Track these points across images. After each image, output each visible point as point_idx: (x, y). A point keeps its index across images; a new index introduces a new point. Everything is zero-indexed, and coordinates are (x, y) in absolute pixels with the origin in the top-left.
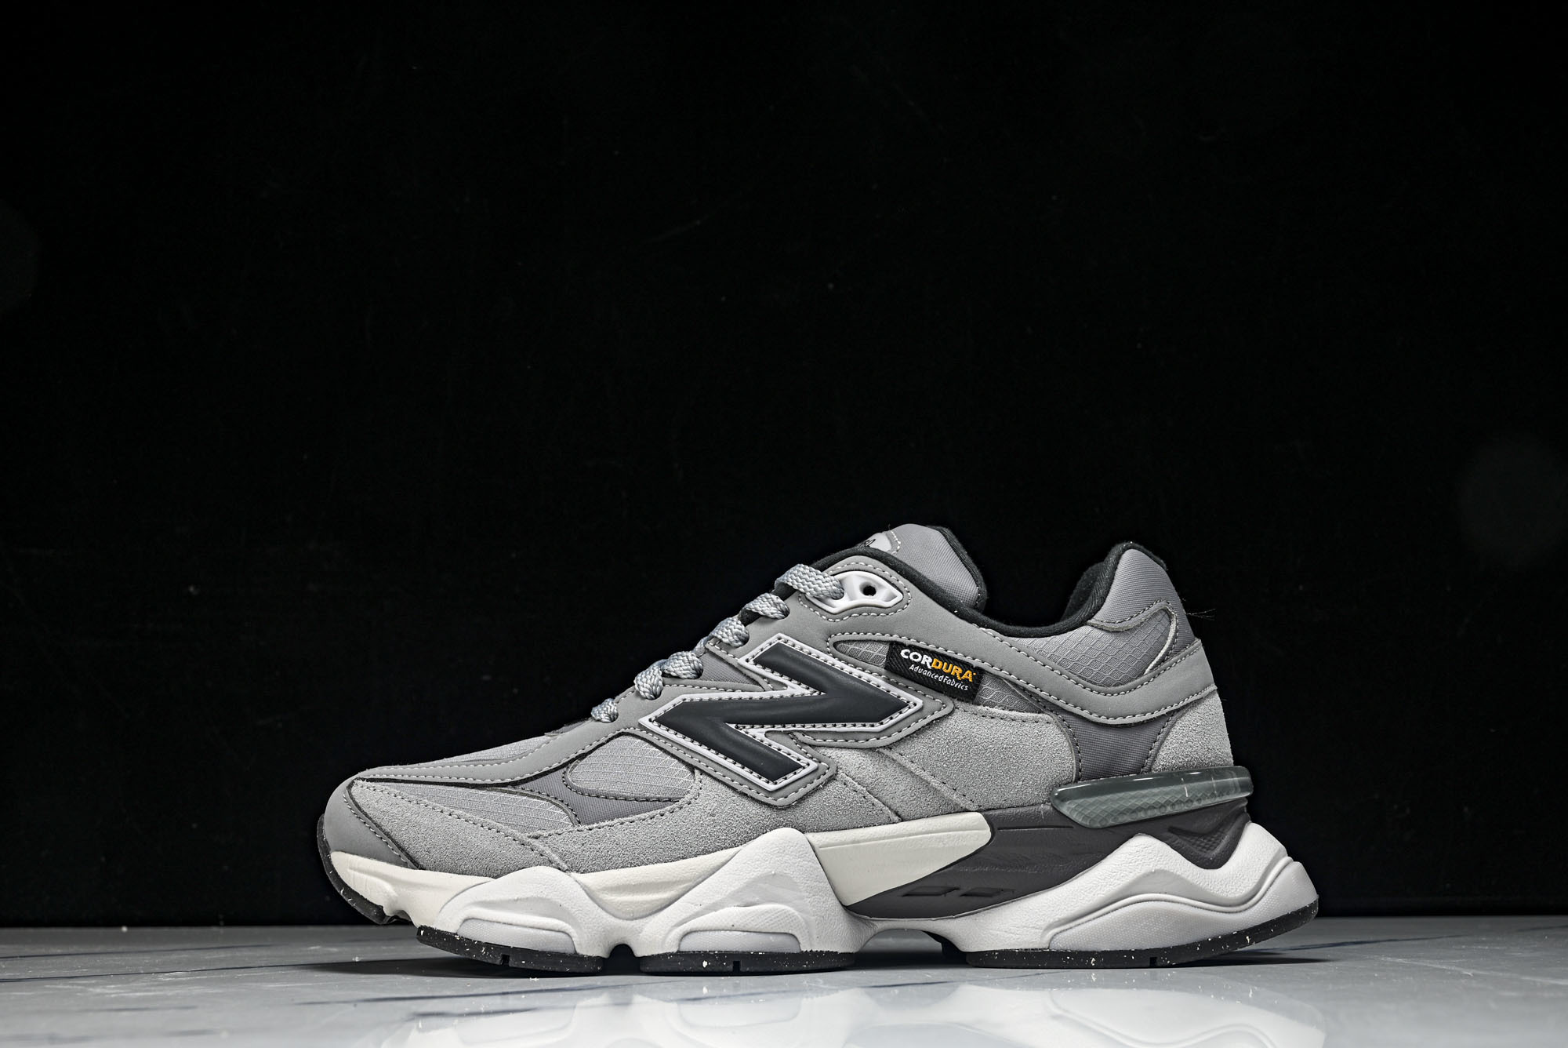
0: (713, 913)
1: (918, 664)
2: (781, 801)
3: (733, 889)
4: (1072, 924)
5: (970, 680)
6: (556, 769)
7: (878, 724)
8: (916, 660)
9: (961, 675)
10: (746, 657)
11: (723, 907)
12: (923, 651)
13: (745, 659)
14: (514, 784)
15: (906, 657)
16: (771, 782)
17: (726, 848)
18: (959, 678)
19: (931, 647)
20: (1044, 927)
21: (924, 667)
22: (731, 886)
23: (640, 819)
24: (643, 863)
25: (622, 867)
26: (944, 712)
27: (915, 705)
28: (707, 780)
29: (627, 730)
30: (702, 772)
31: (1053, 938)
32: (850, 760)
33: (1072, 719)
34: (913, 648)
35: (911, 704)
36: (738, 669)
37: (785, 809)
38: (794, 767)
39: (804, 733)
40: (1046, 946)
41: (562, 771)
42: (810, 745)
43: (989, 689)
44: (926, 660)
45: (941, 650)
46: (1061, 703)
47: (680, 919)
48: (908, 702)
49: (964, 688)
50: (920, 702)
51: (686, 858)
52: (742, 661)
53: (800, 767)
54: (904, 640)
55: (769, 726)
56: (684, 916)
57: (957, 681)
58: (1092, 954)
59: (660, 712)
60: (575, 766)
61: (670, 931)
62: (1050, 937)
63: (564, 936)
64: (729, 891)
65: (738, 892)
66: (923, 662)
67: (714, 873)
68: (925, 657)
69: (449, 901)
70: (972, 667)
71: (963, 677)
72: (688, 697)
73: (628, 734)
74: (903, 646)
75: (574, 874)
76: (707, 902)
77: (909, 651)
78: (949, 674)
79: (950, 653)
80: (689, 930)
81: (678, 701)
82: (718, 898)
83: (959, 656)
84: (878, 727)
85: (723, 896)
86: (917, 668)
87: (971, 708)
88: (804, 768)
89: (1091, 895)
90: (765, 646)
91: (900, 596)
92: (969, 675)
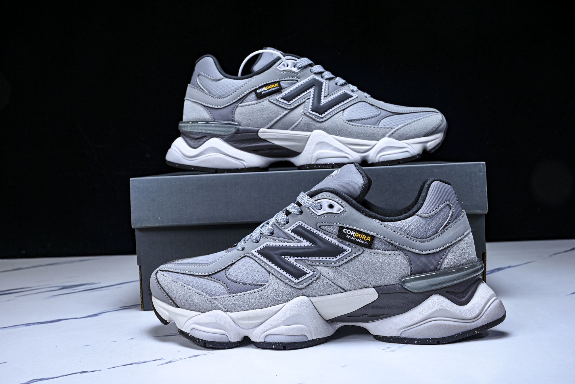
0: (276, 328)
1: (350, 235)
2: (300, 287)
3: (283, 320)
4: (409, 328)
5: (369, 241)
6: (223, 270)
7: (335, 258)
8: (349, 233)
9: (366, 239)
10: (288, 229)
11: (279, 326)
12: (352, 230)
13: (288, 230)
14: (209, 276)
15: (345, 232)
16: (296, 279)
17: (281, 303)
18: (365, 240)
19: (355, 228)
20: (398, 329)
21: (352, 236)
22: (282, 318)
23: (250, 293)
24: (252, 309)
25: (245, 310)
26: (359, 253)
27: (349, 250)
28: (274, 278)
29: (247, 255)
30: (273, 274)
31: (401, 333)
32: (325, 270)
33: (409, 253)
34: (348, 229)
35: (347, 250)
36: (286, 234)
37: (302, 289)
38: (305, 274)
39: (308, 261)
40: (399, 336)
41: (225, 270)
42: (311, 265)
43: (377, 244)
44: (353, 233)
45: (358, 229)
46: (404, 247)
47: (265, 330)
48: (346, 249)
49: (367, 243)
50: (350, 249)
51: (267, 307)
52: (286, 231)
53: (307, 273)
54: (344, 226)
55: (296, 257)
56: (266, 329)
57: (364, 241)
58: (416, 339)
59: (259, 249)
60: (230, 268)
61: (261, 334)
62: (401, 332)
63: (225, 336)
64: (281, 321)
65: (284, 321)
66: (351, 234)
67: (276, 313)
68: (352, 232)
69: (187, 321)
70: (370, 235)
71: (366, 240)
72: (268, 243)
73: (248, 256)
74: (344, 228)
75: (228, 313)
76: (274, 324)
77: (346, 230)
78: (361, 239)
79: (361, 230)
80: (268, 334)
81: (265, 245)
82: (278, 323)
83: (365, 231)
84: (335, 259)
85: (279, 322)
86: (349, 236)
87: (369, 250)
88: (308, 274)
89: (415, 318)
90: (295, 225)
91: (343, 209)
92: (369, 238)
